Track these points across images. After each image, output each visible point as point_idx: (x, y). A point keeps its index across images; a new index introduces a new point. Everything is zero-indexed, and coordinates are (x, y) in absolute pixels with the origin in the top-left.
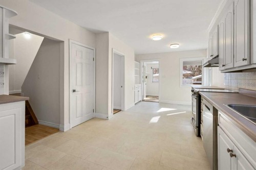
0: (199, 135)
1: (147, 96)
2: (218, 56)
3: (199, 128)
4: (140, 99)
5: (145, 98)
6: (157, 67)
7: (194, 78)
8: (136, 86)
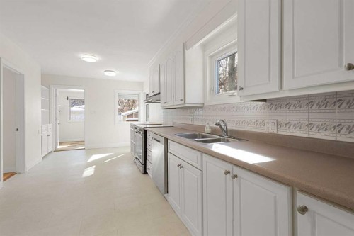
0: (145, 172)
1: (60, 143)
2: (159, 93)
3: (145, 165)
4: (51, 149)
5: (59, 147)
6: (82, 97)
7: (124, 114)
8: (45, 127)
